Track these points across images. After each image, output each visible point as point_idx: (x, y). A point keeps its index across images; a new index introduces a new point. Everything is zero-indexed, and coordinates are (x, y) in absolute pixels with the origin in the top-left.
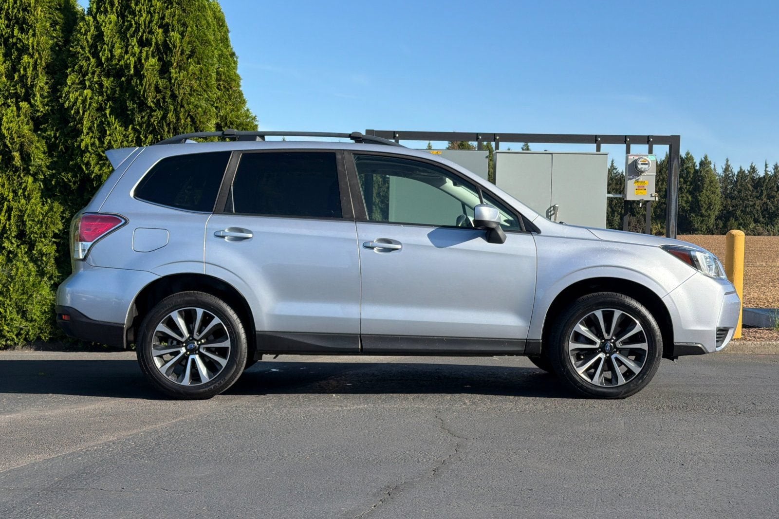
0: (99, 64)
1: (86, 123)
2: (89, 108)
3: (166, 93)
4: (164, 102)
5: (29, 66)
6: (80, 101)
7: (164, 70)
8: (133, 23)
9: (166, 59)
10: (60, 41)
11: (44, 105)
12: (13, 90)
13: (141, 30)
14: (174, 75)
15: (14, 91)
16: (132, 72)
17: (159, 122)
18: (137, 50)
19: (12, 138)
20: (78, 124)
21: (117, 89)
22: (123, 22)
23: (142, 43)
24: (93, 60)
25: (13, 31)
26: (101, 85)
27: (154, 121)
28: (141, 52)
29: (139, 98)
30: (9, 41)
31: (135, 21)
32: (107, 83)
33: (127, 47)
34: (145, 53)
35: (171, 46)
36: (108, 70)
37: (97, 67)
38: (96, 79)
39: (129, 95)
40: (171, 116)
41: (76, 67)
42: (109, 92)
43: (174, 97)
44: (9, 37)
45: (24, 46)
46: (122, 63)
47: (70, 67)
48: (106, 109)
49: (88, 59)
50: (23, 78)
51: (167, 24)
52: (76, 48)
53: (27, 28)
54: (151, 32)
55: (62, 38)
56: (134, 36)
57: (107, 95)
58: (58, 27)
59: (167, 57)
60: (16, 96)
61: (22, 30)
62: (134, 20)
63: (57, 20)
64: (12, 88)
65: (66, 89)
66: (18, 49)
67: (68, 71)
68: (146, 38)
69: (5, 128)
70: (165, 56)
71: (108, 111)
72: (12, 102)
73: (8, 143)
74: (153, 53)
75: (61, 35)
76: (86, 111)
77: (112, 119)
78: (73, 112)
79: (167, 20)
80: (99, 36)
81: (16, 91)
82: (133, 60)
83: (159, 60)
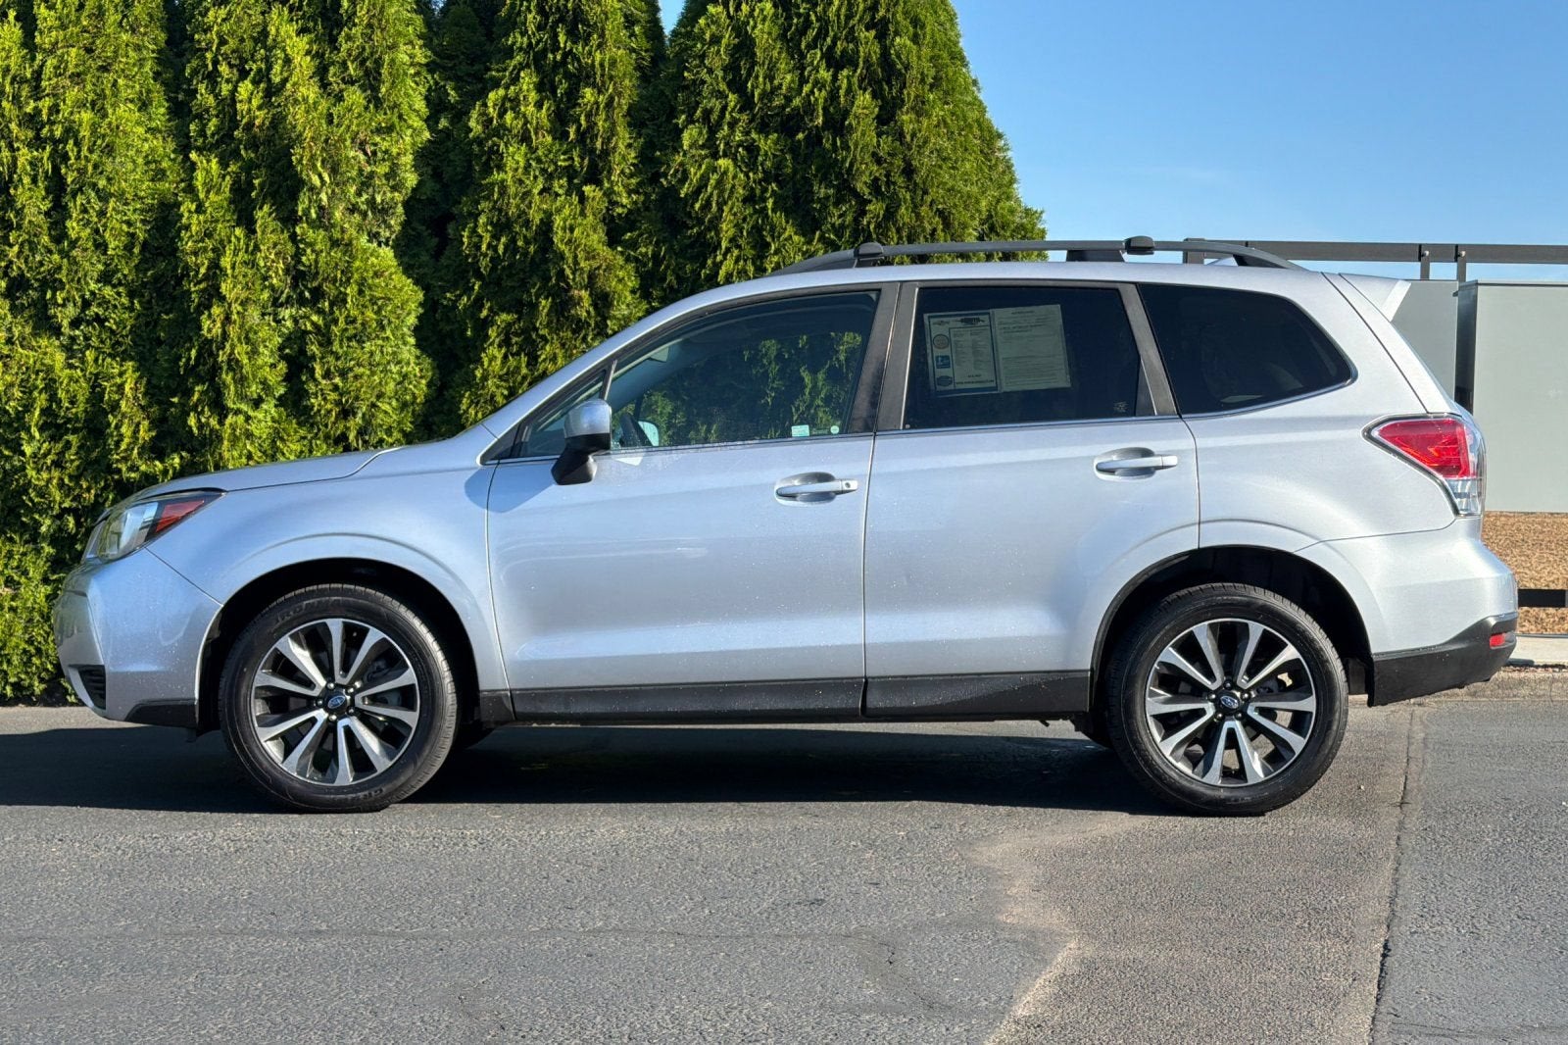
0: (746, 104)
1: (727, 229)
2: (730, 197)
3: (891, 164)
4: (888, 183)
5: (598, 108)
6: (712, 182)
7: (886, 117)
8: (813, 18)
9: (890, 92)
10: (643, 59)
11: (630, 193)
12: (565, 160)
13: (831, 34)
14: (908, 128)
15: (567, 164)
16: (820, 121)
17: (878, 226)
18: (825, 74)
19: (576, 262)
20: (709, 229)
21: (788, 157)
22: (789, 18)
23: (835, 63)
24: (732, 98)
25: (555, 36)
26: (752, 149)
27: (869, 223)
28: (835, 78)
29: (839, 176)
30: (546, 56)
31: (816, 15)
32: (767, 144)
33: (803, 69)
34: (845, 81)
35: (899, 66)
36: (762, 118)
37: (741, 111)
38: (738, 137)
39: (817, 170)
40: (904, 214)
41: (698, 113)
42: (768, 164)
43: (909, 171)
44: (544, 51)
45: (581, 68)
46: (797, 102)
47: (683, 112)
48: (765, 200)
49: (721, 95)
50: (583, 136)
51: (885, 22)
52: (698, 73)
53: (585, 31)
54: (852, 37)
55: (646, 51)
56: (816, 47)
57: (764, 171)
58: (637, 29)
59: (890, 89)
60: (570, 173)
61: (573, 35)
62: (816, 13)
63: (632, 15)
64: (562, 157)
65: (679, 158)
66: (568, 76)
67: (680, 121)
68: (842, 52)
69: (562, 241)
70: (886, 87)
71: (770, 204)
72: (561, 187)
73: (568, 272)
74: (861, 80)
75: (645, 44)
76: (726, 203)
77: (778, 218)
78: (697, 206)
79: (882, 12)
80: (744, 46)
81: (570, 162)
82: (820, 96)
83: (874, 96)
